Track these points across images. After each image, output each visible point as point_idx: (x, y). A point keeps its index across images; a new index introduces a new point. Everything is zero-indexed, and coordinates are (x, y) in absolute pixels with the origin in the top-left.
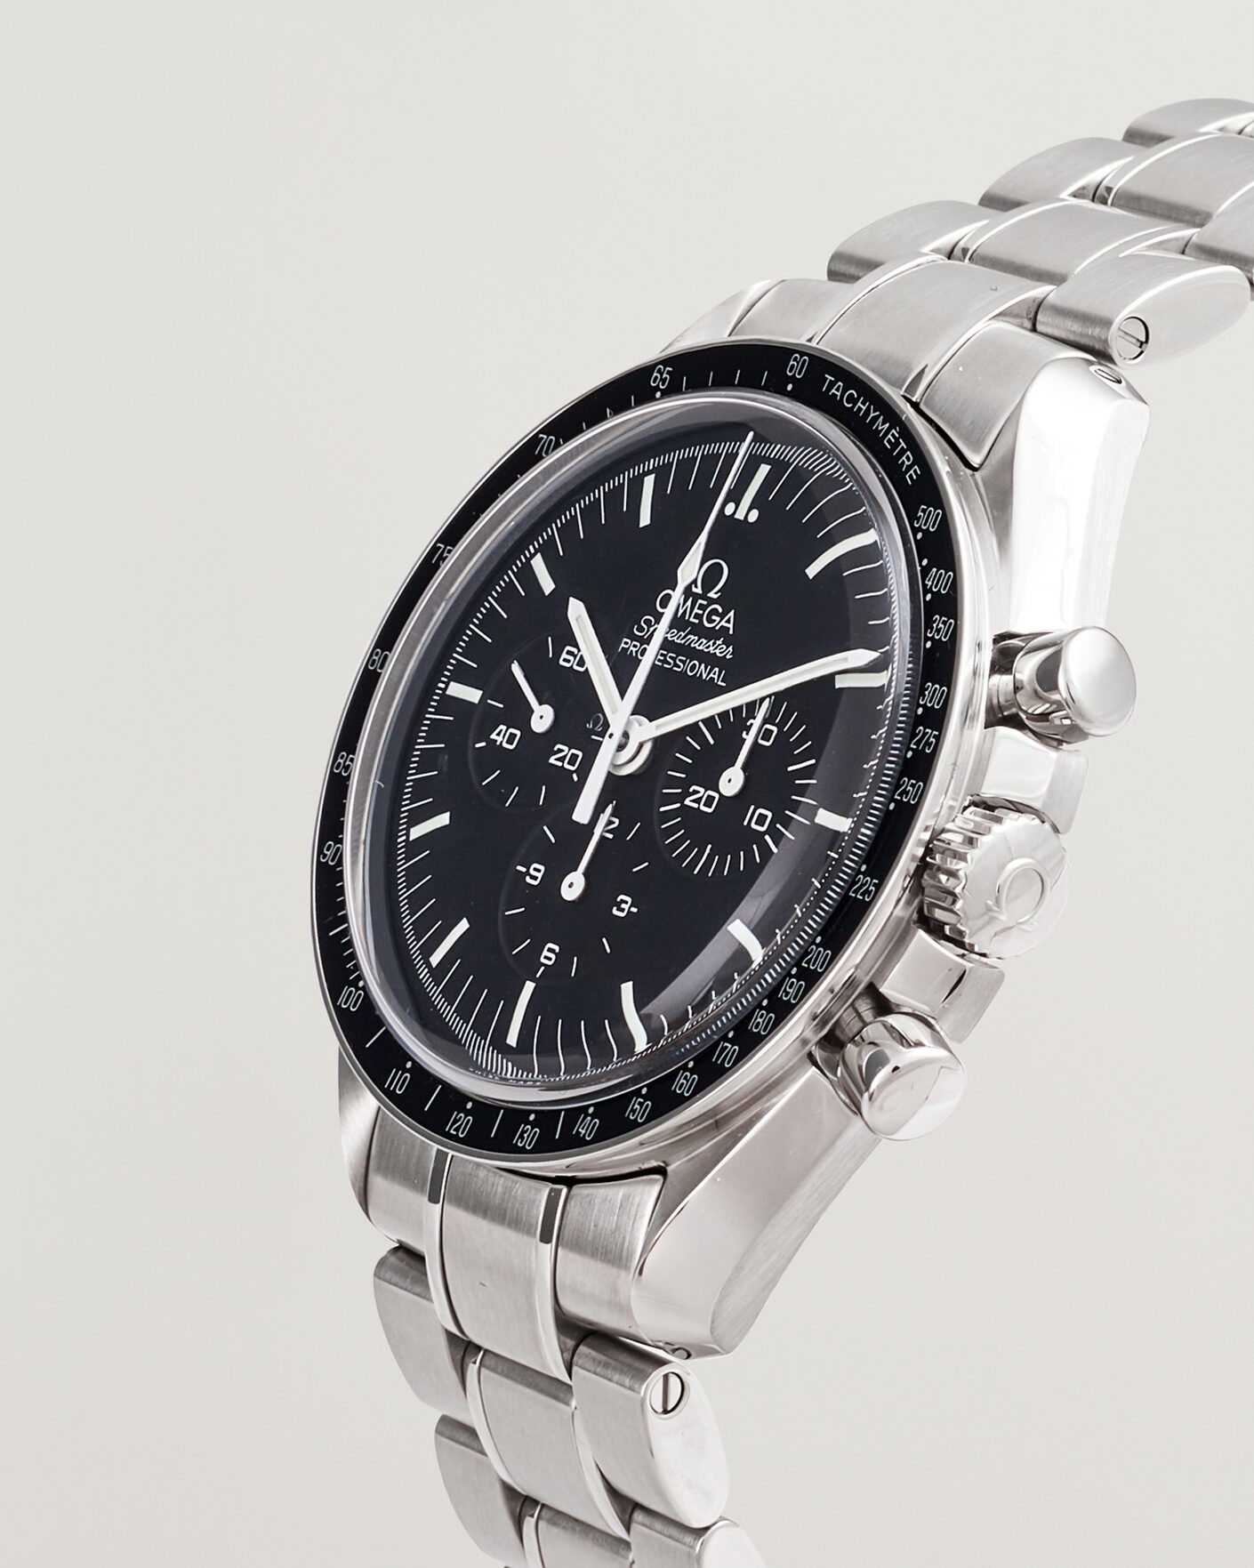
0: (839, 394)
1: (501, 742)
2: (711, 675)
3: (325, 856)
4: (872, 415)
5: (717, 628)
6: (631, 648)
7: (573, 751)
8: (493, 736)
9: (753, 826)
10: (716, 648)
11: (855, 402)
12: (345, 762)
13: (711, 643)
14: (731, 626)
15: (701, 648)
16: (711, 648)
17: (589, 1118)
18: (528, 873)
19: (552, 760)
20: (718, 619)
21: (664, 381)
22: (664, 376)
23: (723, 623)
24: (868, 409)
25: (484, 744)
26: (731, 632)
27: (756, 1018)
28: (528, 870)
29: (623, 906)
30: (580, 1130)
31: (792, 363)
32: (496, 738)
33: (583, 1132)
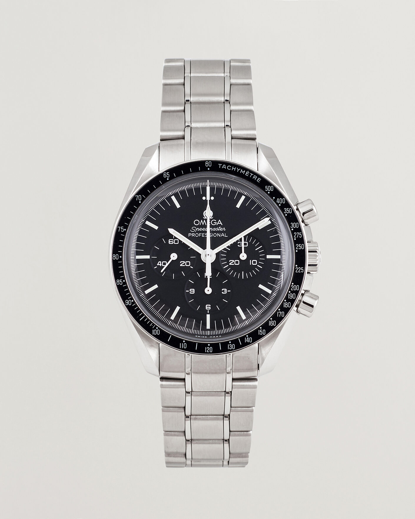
0: (225, 167)
1: (162, 265)
2: (222, 235)
3: (127, 304)
4: (238, 170)
5: (217, 225)
6: (192, 235)
7: (186, 262)
8: (158, 264)
9: (253, 264)
10: (220, 229)
11: (231, 168)
12: (119, 282)
13: (217, 228)
14: (221, 223)
15: (215, 230)
16: (218, 229)
17: (248, 338)
18: (190, 292)
19: (181, 265)
20: (216, 223)
21: (168, 176)
22: (167, 175)
23: (218, 223)
24: (236, 169)
25: (156, 267)
26: (222, 225)
27: (285, 305)
28: (189, 291)
29: (224, 291)
30: (247, 341)
31: (206, 164)
32: (159, 265)
33: (248, 341)
